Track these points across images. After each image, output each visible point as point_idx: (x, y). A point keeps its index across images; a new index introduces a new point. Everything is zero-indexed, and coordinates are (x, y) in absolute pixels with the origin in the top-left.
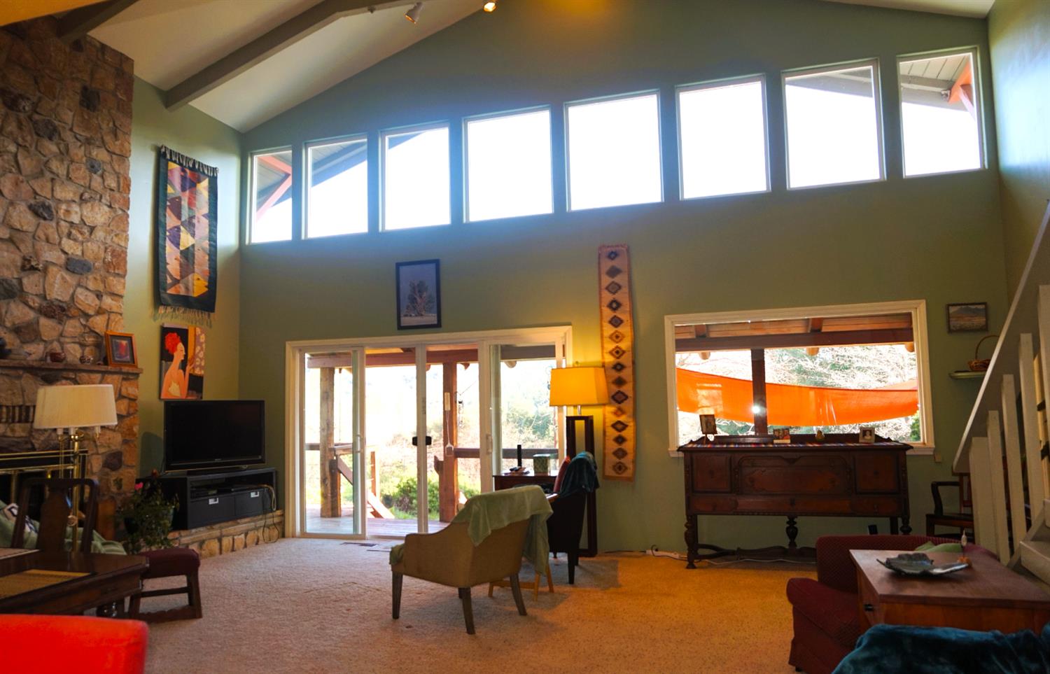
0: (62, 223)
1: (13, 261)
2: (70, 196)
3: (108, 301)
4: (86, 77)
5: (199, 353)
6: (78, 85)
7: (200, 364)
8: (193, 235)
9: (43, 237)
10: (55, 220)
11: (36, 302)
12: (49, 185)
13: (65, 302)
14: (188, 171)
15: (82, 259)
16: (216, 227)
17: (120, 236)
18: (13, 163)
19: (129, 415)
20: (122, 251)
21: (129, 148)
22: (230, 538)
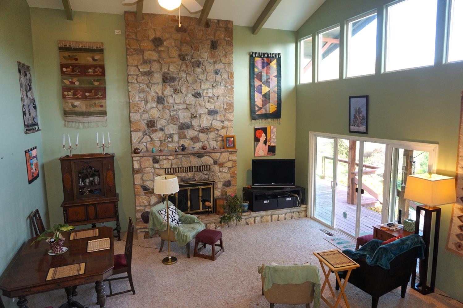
0: (205, 98)
1: (188, 116)
2: (208, 86)
3: (226, 123)
4: (212, 37)
5: (273, 136)
6: (209, 41)
7: (274, 141)
8: (269, 87)
9: (198, 105)
10: (202, 97)
11: (197, 128)
12: (199, 85)
13: (208, 127)
14: (265, 59)
15: (214, 109)
16: (281, 80)
17: (230, 97)
18: (186, 80)
19: (233, 167)
20: (231, 103)
21: (232, 59)
22: (277, 216)
